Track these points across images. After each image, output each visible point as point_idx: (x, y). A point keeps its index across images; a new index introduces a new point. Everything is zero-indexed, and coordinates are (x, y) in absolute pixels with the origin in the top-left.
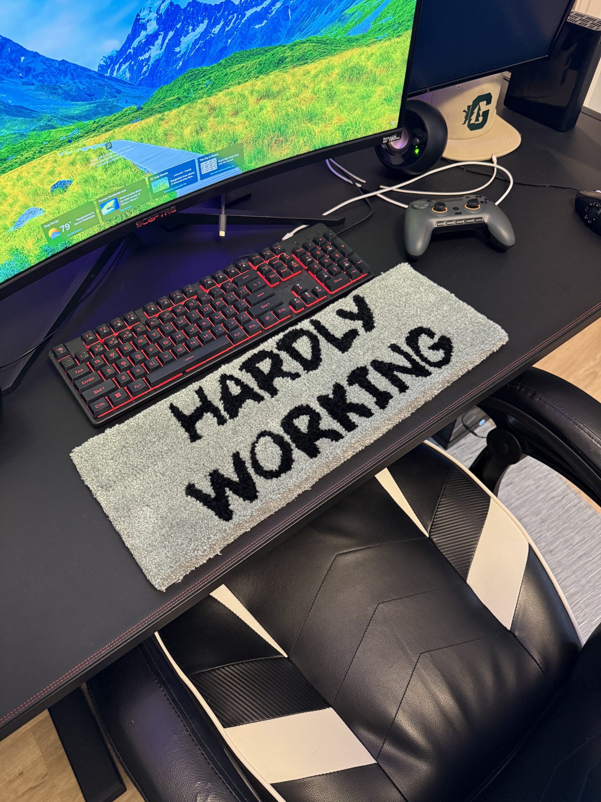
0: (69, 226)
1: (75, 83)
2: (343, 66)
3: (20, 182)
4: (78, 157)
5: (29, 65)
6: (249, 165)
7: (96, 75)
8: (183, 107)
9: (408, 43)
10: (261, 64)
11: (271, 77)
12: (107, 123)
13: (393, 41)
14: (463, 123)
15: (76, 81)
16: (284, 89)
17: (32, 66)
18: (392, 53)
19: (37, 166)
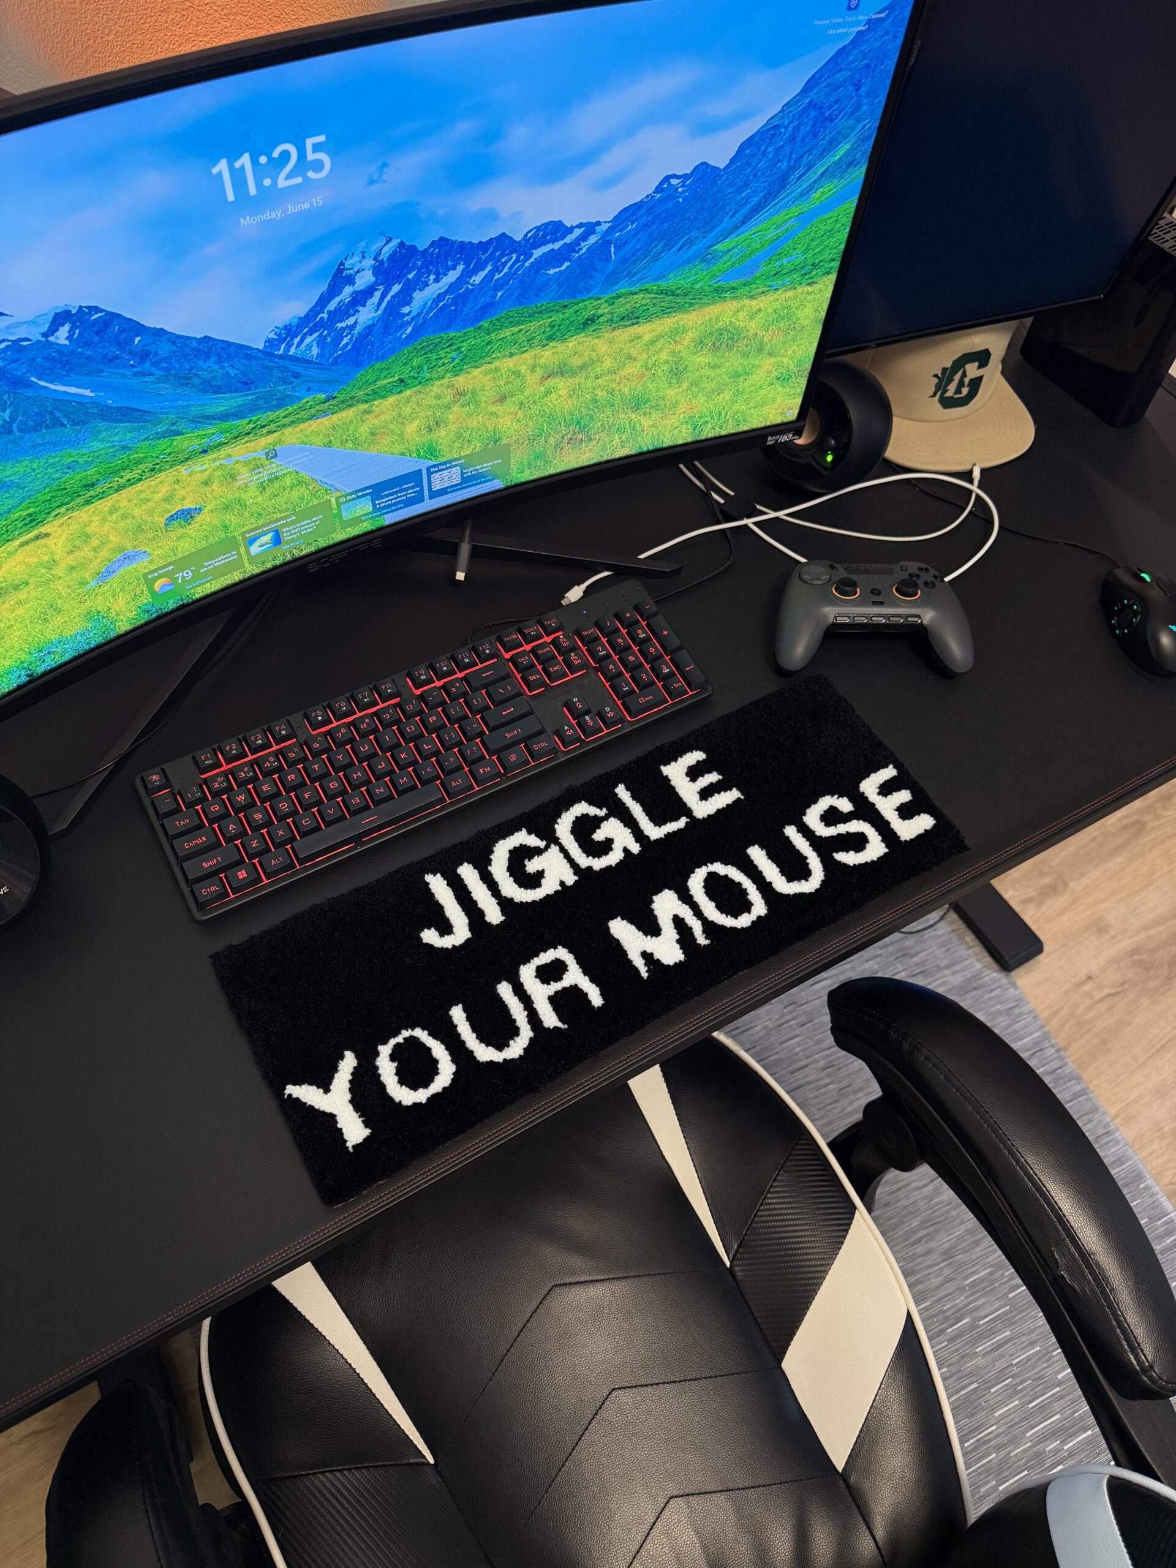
0: (190, 574)
1: (223, 368)
2: (703, 327)
3: (114, 516)
4: (216, 474)
5: (148, 348)
6: (519, 476)
7: (259, 354)
8: (408, 393)
9: (828, 294)
10: (553, 327)
11: (571, 345)
12: (272, 421)
13: (800, 291)
14: (932, 394)
15: (225, 364)
16: (592, 362)
17: (152, 348)
18: (797, 309)
19: (145, 491)
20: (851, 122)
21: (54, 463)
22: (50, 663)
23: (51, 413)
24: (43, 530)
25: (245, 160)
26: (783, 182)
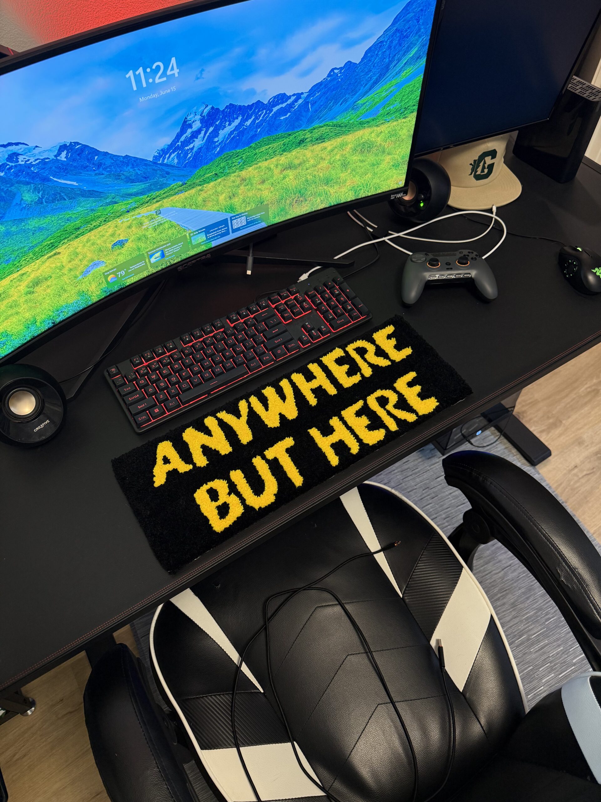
0: (124, 272)
1: (134, 170)
2: (355, 142)
3: (89, 243)
4: (134, 222)
5: (101, 161)
6: (273, 220)
7: (151, 163)
8: (219, 180)
9: (413, 122)
10: (285, 145)
11: (294, 153)
12: (158, 196)
13: (400, 121)
14: (470, 174)
15: (136, 169)
16: (304, 162)
17: (103, 161)
18: (399, 130)
19: (102, 231)
20: (417, 37)
21: (61, 218)
22: (62, 317)
23: (59, 194)
24: (57, 250)
25: (141, 70)
26: (387, 68)
